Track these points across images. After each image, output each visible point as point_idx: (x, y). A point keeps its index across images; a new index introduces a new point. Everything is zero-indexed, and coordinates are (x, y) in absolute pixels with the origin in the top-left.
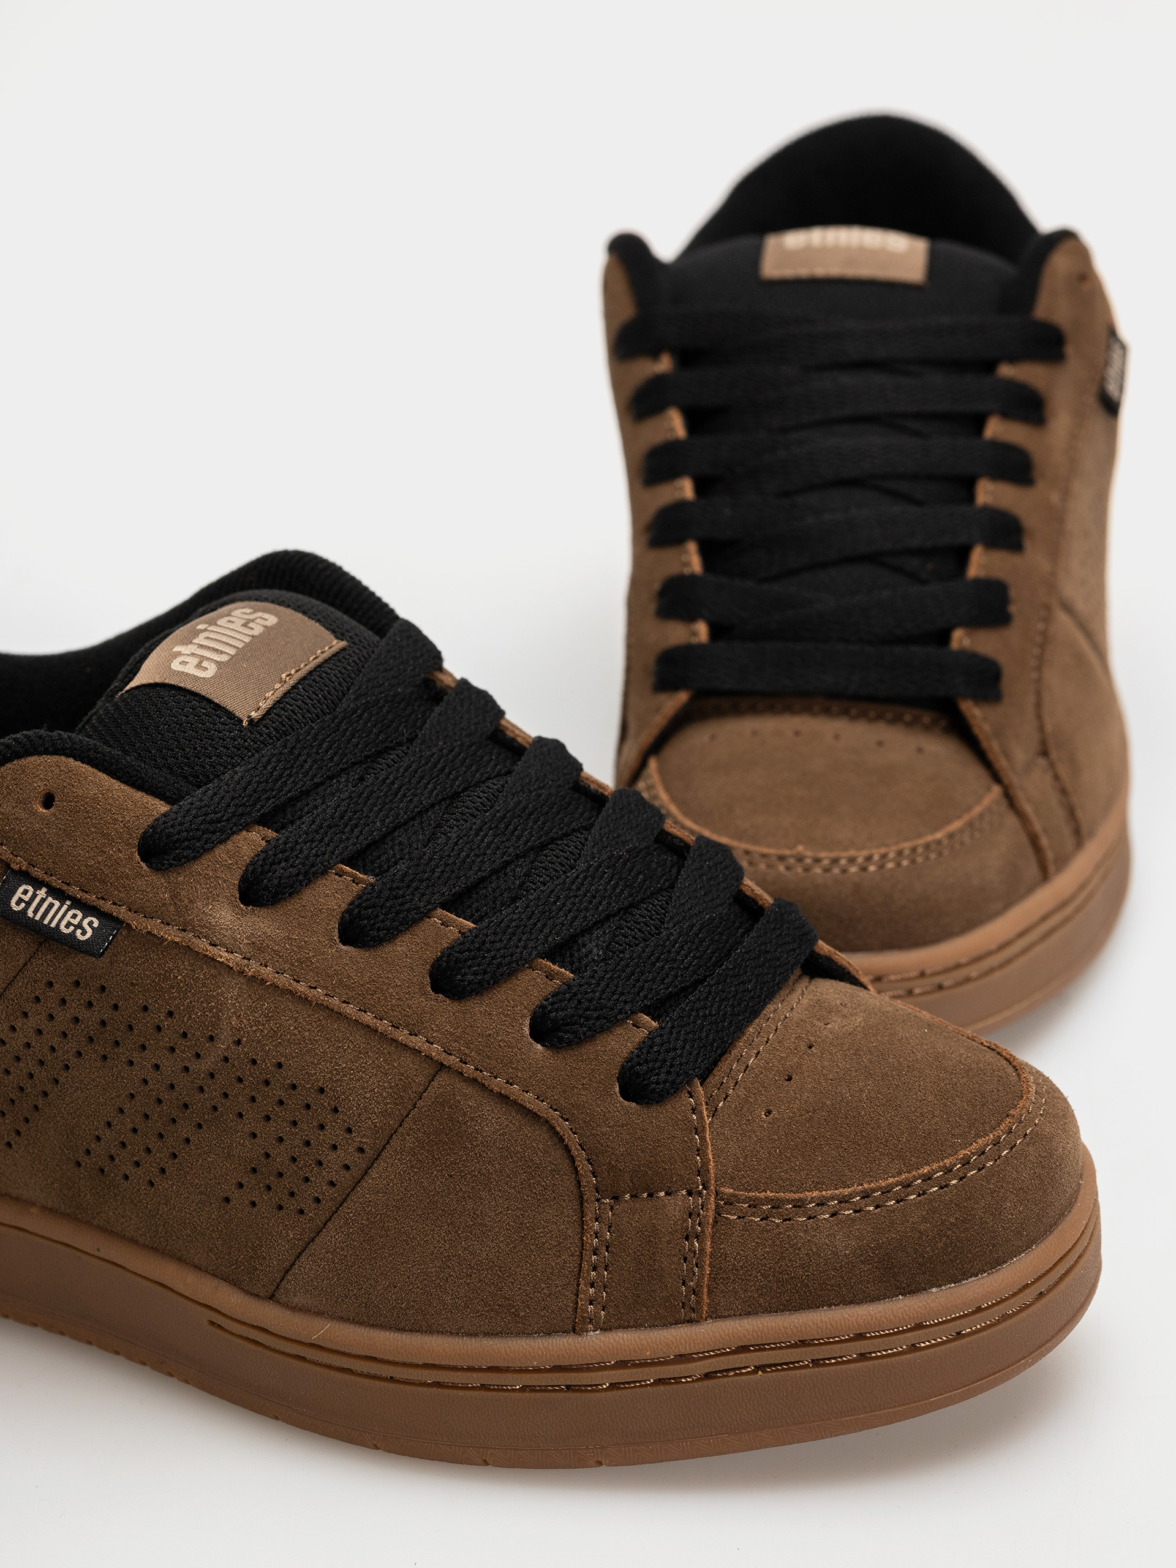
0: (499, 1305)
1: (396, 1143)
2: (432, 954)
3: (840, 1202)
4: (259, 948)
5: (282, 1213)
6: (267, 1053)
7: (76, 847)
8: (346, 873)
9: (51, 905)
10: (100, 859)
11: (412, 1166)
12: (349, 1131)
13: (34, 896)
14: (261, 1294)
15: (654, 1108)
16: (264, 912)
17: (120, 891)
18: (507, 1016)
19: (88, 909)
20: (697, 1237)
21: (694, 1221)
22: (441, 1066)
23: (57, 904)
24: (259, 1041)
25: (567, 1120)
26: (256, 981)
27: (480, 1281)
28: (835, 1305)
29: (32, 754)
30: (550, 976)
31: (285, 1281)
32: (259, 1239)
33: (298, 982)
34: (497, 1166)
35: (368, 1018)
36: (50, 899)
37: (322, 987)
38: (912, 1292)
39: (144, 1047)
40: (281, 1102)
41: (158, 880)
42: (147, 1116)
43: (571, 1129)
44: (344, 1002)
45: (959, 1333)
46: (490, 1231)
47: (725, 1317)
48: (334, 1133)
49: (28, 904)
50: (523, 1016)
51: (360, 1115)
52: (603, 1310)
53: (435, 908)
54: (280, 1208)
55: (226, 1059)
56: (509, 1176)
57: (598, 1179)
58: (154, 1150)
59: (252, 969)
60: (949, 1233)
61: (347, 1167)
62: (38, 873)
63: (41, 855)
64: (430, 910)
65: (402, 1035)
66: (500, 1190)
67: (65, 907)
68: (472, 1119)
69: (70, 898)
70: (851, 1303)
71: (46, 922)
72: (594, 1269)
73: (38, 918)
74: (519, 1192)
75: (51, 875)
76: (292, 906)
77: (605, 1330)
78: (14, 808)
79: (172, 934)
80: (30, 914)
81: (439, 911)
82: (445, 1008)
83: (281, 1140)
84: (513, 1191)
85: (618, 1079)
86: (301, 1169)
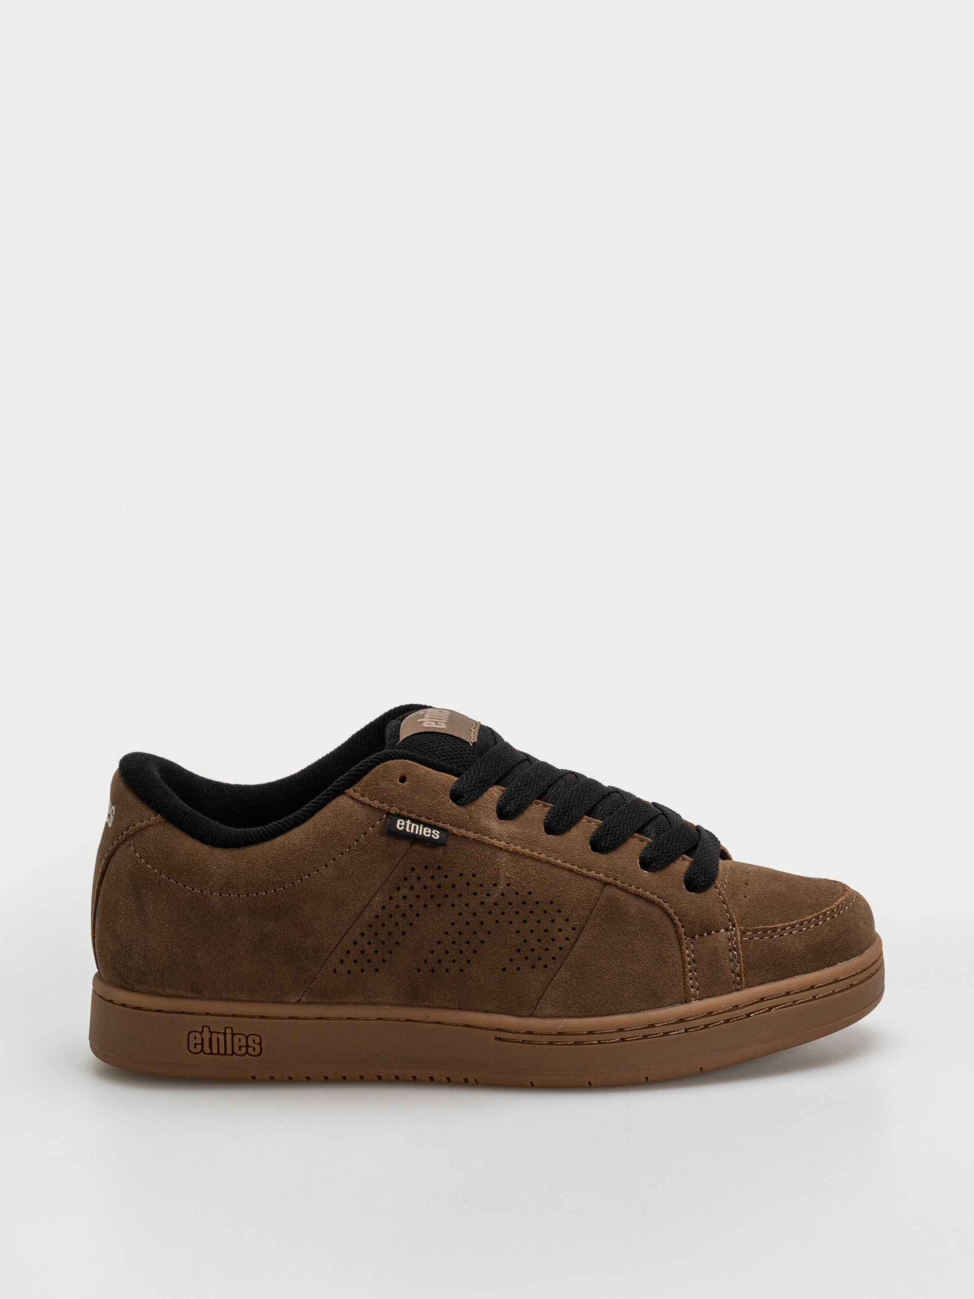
0: (650, 994)
1: (590, 922)
2: (589, 835)
3: (792, 928)
4: (512, 838)
5: (534, 970)
6: (524, 887)
7: (422, 798)
8: (540, 803)
9: (415, 827)
10: (434, 802)
11: (601, 932)
12: (567, 920)
13: (406, 824)
14: (526, 1015)
15: (703, 893)
16: (510, 822)
17: (446, 817)
18: (629, 858)
19: (433, 827)
20: (735, 950)
21: (732, 943)
22: (606, 884)
23: (417, 826)
24: (519, 882)
25: (666, 902)
26: (515, 853)
27: (640, 983)
28: (800, 975)
29: (389, 760)
30: (642, 841)
31: (539, 1004)
32: (523, 986)
33: (533, 852)
34: (640, 927)
35: (568, 865)
36: (413, 824)
37: (545, 853)
38: (831, 965)
39: (460, 895)
40: (531, 912)
41: (460, 809)
42: (460, 933)
43: (669, 906)
44: (556, 859)
45: (852, 985)
46: (641, 958)
47: (752, 986)
48: (560, 922)
49: (405, 826)
50: (636, 858)
51: (572, 911)
52: (697, 990)
53: (583, 816)
54: (534, 967)
55: (503, 894)
56: (645, 931)
57: (685, 928)
58: (464, 951)
59: (512, 847)
60: (842, 936)
61: (567, 939)
62: (404, 813)
63: (405, 804)
64: (581, 817)
65: (584, 871)
66: (643, 938)
67: (421, 827)
68: (625, 906)
69: (422, 823)
70: (806, 973)
71: (417, 833)
72: (690, 972)
73: (412, 831)
74: (651, 938)
75: (411, 813)
76: (521, 818)
77: (700, 999)
78: (387, 784)
79: (471, 834)
80: (407, 830)
81: (585, 817)
82: (601, 859)
83: (532, 931)
84: (648, 938)
85: (684, 882)
86: (543, 944)
